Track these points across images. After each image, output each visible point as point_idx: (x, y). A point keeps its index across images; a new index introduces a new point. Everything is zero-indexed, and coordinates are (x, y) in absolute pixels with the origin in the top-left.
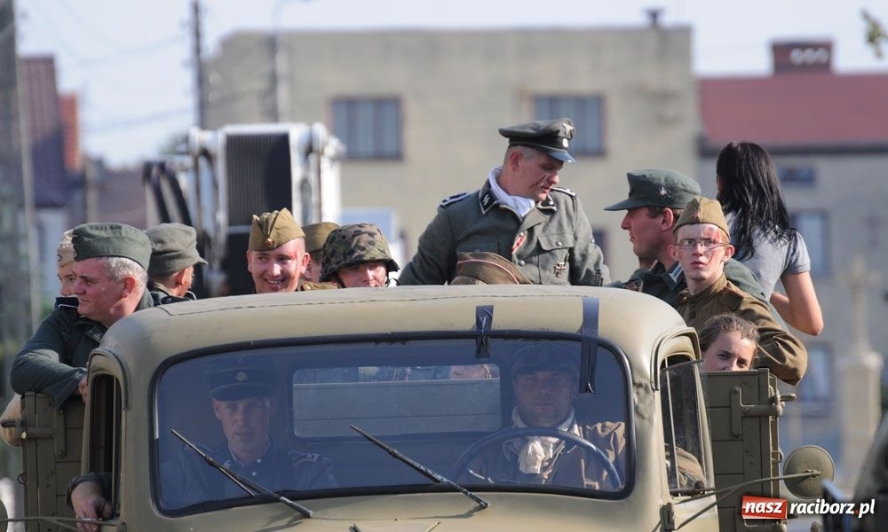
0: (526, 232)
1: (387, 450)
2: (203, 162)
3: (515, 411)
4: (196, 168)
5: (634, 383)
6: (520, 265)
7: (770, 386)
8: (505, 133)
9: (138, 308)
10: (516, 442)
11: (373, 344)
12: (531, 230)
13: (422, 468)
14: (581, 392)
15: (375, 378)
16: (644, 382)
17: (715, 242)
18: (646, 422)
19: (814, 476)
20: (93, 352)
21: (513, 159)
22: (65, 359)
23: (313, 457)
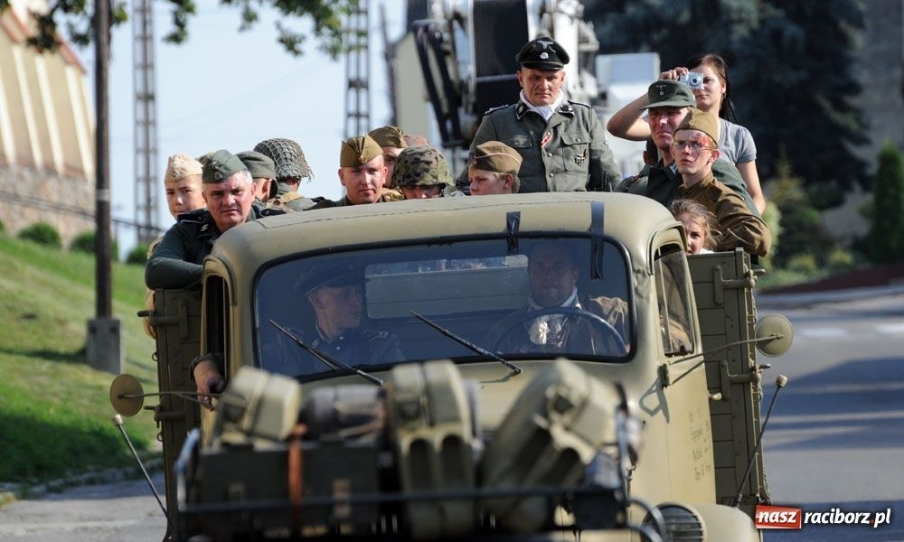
0: (552, 130)
1: (440, 330)
2: (456, 25)
4: (451, 30)
5: (634, 270)
6: (548, 156)
7: (744, 264)
11: (426, 246)
12: (555, 129)
13: (468, 343)
14: (592, 278)
16: (641, 268)
17: (701, 145)
18: (644, 300)
19: (778, 338)
20: (206, 258)
23: (383, 334)
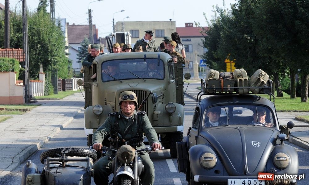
2: (113, 37)
3: (149, 68)
4: (112, 37)
5: (165, 64)
6: (147, 49)
7: (181, 65)
8: (145, 32)
9: (99, 55)
10: (148, 73)
12: (149, 45)
15: (129, 64)
20: (93, 61)
21: (146, 35)
22: (89, 61)
23: (122, 74)
